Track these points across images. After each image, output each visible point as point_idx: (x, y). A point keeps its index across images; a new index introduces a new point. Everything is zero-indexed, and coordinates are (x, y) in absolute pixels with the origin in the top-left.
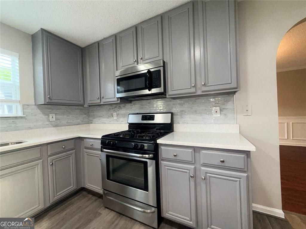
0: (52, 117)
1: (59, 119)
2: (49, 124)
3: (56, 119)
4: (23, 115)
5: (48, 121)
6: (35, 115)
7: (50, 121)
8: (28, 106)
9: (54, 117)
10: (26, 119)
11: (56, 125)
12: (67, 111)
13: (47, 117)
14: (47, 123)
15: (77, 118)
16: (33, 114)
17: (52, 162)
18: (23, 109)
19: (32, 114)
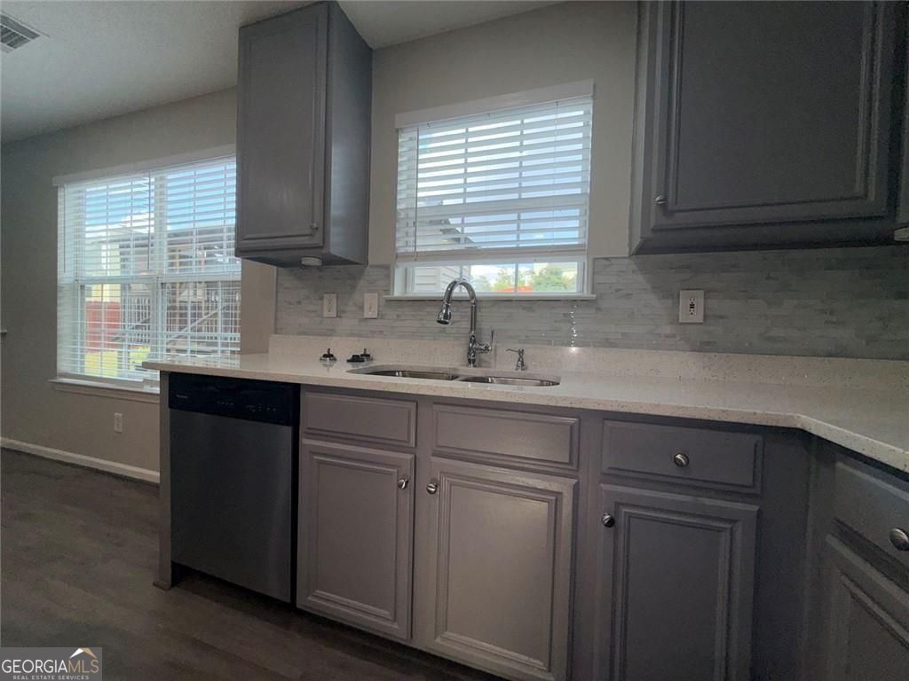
0: (693, 307)
1: (721, 317)
2: (674, 336)
3: (705, 316)
4: (593, 293)
5: (671, 323)
6: (628, 296)
7: (680, 321)
8: (608, 262)
9: (699, 303)
10: (598, 309)
11: (708, 343)
12: (768, 278)
13: (669, 302)
14: (668, 330)
15: (834, 319)
16: (621, 290)
17: (617, 511)
18: (594, 273)
19: (617, 291)
